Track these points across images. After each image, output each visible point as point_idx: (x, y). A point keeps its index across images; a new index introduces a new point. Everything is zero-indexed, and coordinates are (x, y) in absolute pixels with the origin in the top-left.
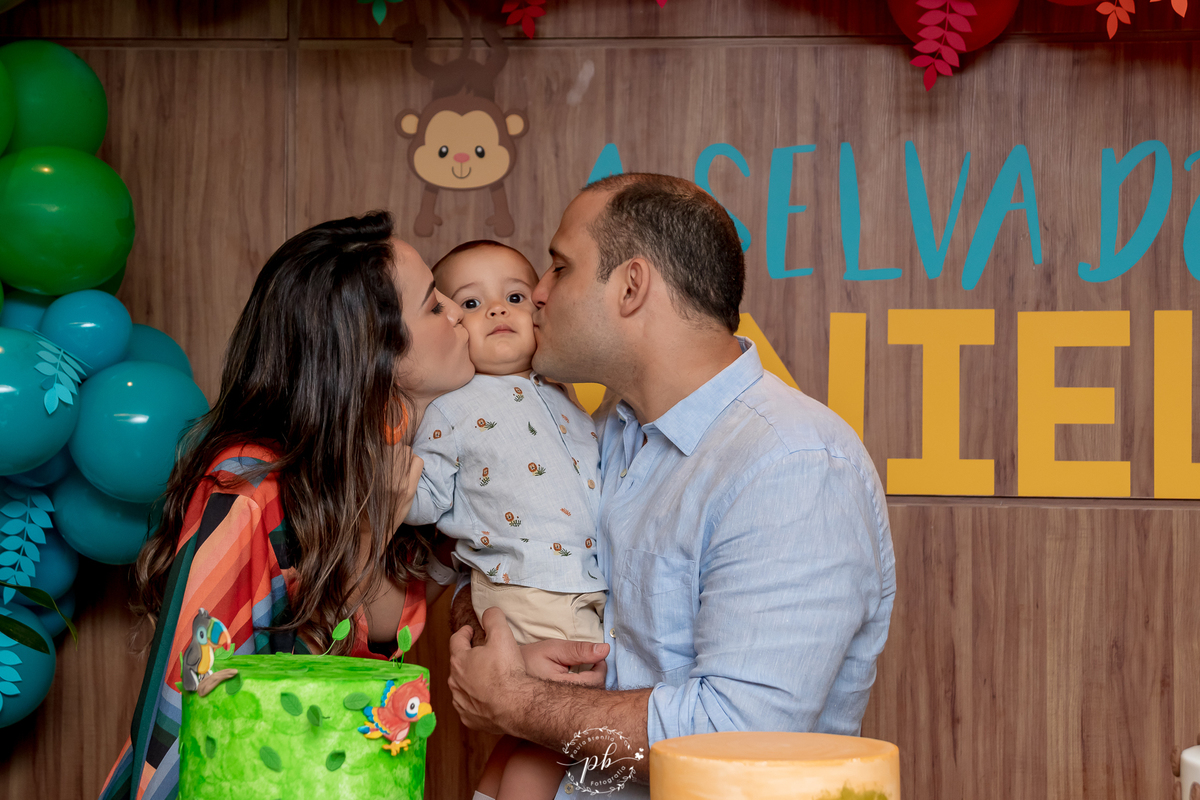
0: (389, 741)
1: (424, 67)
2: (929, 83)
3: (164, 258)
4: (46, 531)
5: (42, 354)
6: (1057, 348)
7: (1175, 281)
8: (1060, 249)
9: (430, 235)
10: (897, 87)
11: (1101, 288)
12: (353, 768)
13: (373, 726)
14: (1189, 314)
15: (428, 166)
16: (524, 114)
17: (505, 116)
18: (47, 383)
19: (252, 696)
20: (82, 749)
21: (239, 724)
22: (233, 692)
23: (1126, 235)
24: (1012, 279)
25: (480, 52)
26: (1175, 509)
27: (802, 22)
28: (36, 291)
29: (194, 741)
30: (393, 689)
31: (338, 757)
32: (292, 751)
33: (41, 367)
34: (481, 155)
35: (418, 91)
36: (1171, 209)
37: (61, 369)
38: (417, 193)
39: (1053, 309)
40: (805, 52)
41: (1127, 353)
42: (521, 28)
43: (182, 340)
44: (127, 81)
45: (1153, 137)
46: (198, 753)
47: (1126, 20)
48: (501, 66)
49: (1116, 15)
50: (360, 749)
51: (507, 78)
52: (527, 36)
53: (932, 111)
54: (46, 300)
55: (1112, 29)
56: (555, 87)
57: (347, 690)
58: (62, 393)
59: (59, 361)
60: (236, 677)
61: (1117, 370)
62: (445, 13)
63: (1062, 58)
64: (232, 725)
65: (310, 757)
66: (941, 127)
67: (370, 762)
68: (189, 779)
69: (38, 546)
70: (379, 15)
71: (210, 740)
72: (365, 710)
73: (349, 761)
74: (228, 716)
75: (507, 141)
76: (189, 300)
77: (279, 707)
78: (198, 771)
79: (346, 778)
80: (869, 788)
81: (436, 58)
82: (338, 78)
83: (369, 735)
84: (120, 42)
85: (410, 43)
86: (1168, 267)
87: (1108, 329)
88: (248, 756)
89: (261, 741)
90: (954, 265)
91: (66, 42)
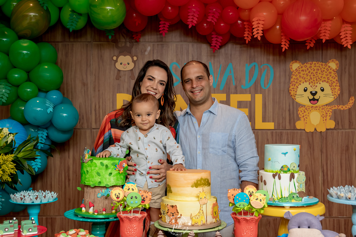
0: (120, 171)
1: (117, 47)
2: (214, 52)
3: (67, 84)
4: (46, 136)
5: (46, 102)
6: (237, 101)
7: (259, 89)
8: (238, 82)
9: (119, 79)
10: (208, 52)
11: (246, 90)
12: (113, 176)
13: (117, 168)
14: (261, 95)
15: (118, 66)
16: (137, 56)
17: (133, 57)
18: (48, 108)
19: (95, 163)
20: (52, 179)
21: (93, 168)
22: (91, 162)
23: (250, 80)
24: (229, 88)
25: (128, 44)
26: (259, 131)
27: (190, 39)
28: (44, 90)
29: (84, 171)
30: (120, 162)
31: (111, 174)
32: (102, 173)
33: (46, 104)
34: (129, 64)
35: (116, 52)
36: (258, 75)
37: (50, 105)
38: (116, 71)
39: (237, 94)
40: (190, 45)
41: (250, 102)
42: (136, 40)
43: (71, 100)
44: (59, 50)
45: (255, 62)
46: (85, 173)
47: (250, 40)
48: (132, 47)
49: (248, 40)
50: (115, 172)
51: (133, 49)
52: (138, 41)
53: (214, 56)
54: (47, 92)
55: (247, 42)
56: (143, 51)
57: (112, 162)
58: (50, 110)
59: (50, 103)
60: (92, 159)
61: (248, 105)
62: (121, 37)
63: (238, 46)
64: (91, 168)
65: (106, 174)
66: (216, 59)
67: (116, 174)
68: (83, 178)
69: (45, 139)
70: (110, 37)
71: (87, 171)
72: (116, 165)
73: (113, 174)
74: (91, 167)
75: (134, 61)
76: (72, 92)
77: (100, 165)
78: (85, 177)
79: (112, 177)
80: (206, 178)
81: (120, 45)
82: (101, 49)
83: (116, 170)
84: (58, 42)
85: (115, 42)
86: (258, 86)
87: (247, 97)
88: (94, 174)
89: (97, 171)
90: (218, 85)
91: (48, 42)
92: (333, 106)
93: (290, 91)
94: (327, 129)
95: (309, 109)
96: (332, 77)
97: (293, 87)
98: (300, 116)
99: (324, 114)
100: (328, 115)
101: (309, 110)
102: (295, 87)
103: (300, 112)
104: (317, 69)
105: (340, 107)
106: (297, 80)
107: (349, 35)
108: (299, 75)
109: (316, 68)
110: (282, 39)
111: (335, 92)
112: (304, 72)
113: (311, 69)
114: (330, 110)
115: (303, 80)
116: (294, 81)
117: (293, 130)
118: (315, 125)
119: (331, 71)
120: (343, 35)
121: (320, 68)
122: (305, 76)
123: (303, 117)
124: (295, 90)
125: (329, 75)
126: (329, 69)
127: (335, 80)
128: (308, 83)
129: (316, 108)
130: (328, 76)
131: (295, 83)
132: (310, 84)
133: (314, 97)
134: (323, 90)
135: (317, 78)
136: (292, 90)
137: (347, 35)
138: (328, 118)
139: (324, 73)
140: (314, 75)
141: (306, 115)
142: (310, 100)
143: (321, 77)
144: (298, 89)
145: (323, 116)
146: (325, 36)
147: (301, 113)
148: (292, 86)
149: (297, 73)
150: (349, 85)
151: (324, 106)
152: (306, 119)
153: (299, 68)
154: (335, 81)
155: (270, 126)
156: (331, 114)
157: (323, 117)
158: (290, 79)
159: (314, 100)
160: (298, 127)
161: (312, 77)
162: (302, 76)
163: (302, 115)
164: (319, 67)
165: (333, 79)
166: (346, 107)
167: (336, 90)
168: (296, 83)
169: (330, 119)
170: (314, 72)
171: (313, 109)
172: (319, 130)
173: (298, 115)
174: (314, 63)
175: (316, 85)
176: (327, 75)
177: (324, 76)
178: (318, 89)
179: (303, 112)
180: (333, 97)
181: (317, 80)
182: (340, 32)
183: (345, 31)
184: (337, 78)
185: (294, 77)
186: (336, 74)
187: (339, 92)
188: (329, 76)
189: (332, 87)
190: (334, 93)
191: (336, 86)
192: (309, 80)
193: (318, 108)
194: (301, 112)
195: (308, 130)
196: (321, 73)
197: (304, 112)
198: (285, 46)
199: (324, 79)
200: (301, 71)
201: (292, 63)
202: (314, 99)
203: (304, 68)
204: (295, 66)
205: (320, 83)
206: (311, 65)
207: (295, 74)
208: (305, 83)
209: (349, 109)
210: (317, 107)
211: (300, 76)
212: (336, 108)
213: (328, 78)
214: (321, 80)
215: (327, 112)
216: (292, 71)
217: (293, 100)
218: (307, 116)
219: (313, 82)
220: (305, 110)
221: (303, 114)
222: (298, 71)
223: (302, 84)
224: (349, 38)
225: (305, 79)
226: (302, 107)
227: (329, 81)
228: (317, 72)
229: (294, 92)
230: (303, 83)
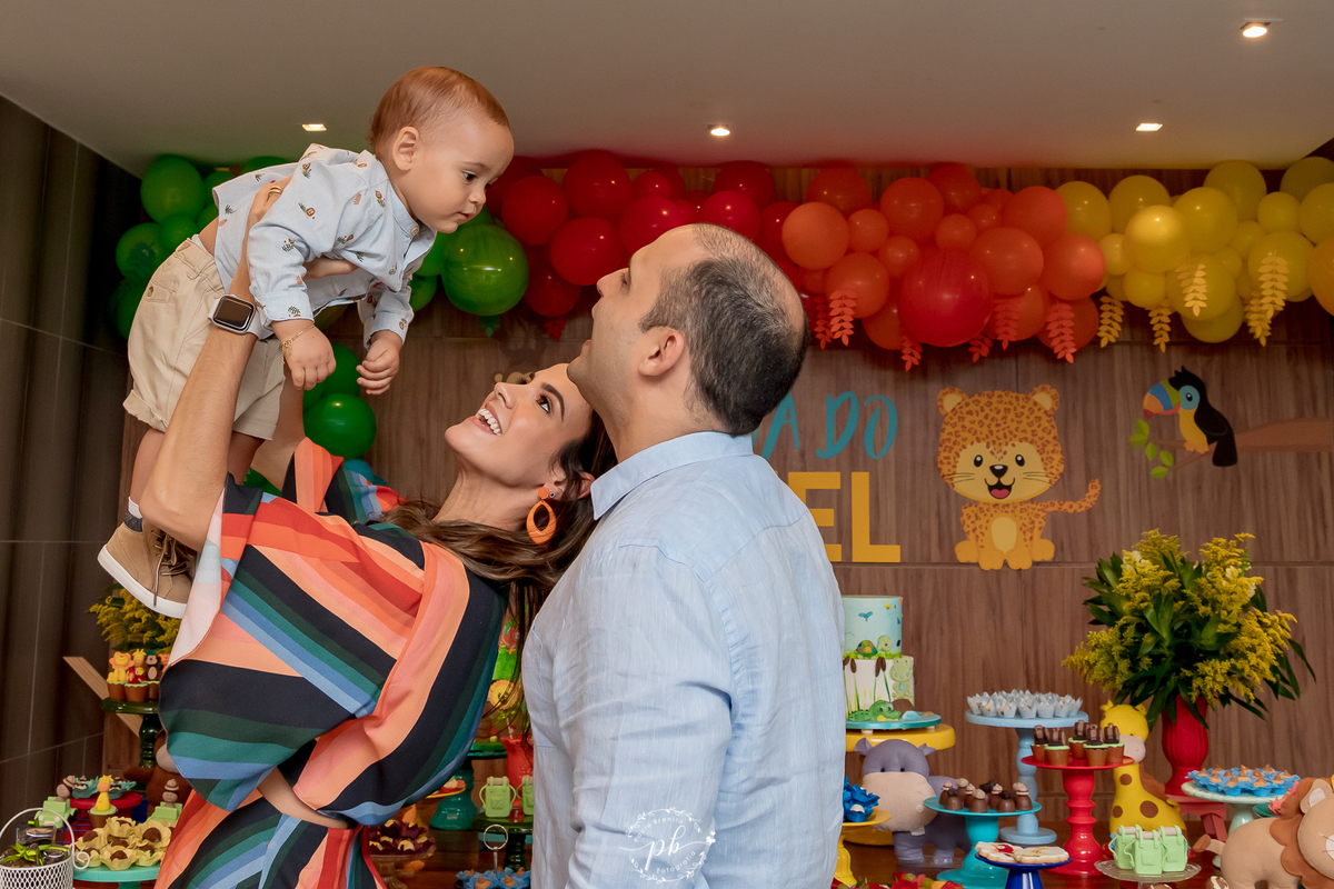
1: (506, 350)
6: (807, 489)
7: (861, 459)
8: (808, 442)
11: (827, 461)
14: (867, 474)
23: (838, 436)
24: (786, 458)
26: (861, 567)
36: (858, 424)
39: (805, 471)
41: (839, 492)
45: (849, 391)
49: (825, 339)
61: (835, 500)
85: (500, 339)
86: (857, 451)
87: (829, 480)
92: (1049, 503)
93: (939, 465)
94: (1035, 564)
95: (988, 510)
96: (1043, 430)
97: (946, 454)
98: (966, 529)
99: (1027, 522)
100: (1037, 525)
101: (989, 514)
102: (952, 455)
103: (964, 517)
104: (1005, 409)
105: (1066, 506)
106: (957, 436)
107: (1068, 332)
108: (961, 423)
109: (1001, 407)
110: (904, 341)
111: (1052, 467)
112: (974, 417)
113: (991, 410)
114: (1043, 514)
115: (972, 438)
116: (949, 440)
117: (950, 564)
118: (1005, 551)
119: (1041, 414)
120: (1054, 330)
121: (1012, 407)
122: (976, 426)
123: (974, 530)
124: (953, 463)
125: (1036, 424)
126: (1036, 409)
127: (1050, 438)
128: (984, 444)
129: (1007, 509)
130: (1033, 428)
131: (951, 444)
132: (988, 447)
133: (999, 481)
134: (1021, 463)
135: (1007, 431)
136: (945, 461)
137: (1063, 330)
138: (1037, 533)
139: (1023, 418)
140: (998, 425)
141: (981, 527)
142: (991, 488)
143: (1017, 429)
144: (959, 460)
145: (1024, 529)
146: (1006, 333)
147: (968, 522)
148: (945, 451)
149: (955, 419)
150: (1086, 451)
151: (1026, 502)
152: (980, 535)
153: (961, 408)
154: (1051, 440)
155: (891, 553)
156: (1043, 524)
157: (1024, 532)
158: (938, 435)
159: (999, 489)
160: (962, 557)
161: (994, 428)
162: (969, 426)
163: (972, 527)
164: (1010, 403)
165: (1045, 435)
166: (1079, 507)
167: (1055, 463)
168: (954, 443)
169: (1042, 537)
170: (999, 417)
171: (999, 511)
172: (1014, 565)
173: (960, 526)
174: (997, 393)
175: (1004, 448)
176: (1030, 424)
177: (1023, 426)
178: (1009, 461)
179: (973, 518)
180: (1047, 479)
181: (1005, 437)
182: (1047, 324)
183: (1057, 320)
184: (1054, 432)
185: (949, 429)
186: (1053, 423)
187: (1061, 468)
188: (1035, 427)
189: (1045, 456)
190: (1049, 470)
191: (1053, 452)
192: (987, 437)
193: (1011, 508)
194: (969, 518)
195: (986, 566)
196: (1016, 419)
197: (977, 518)
198: (911, 359)
199: (1024, 435)
200: (965, 415)
201: (944, 394)
202: (999, 486)
203: (973, 407)
204: (951, 401)
205: (1013, 445)
206: (990, 397)
207: (952, 422)
208: (976, 443)
209: (1089, 511)
210: (1008, 505)
211: (963, 426)
212: (1055, 508)
213: (1033, 431)
214: (1015, 436)
215: (1033, 518)
216: (943, 413)
217: (948, 488)
218: (983, 530)
219: (998, 442)
220: (979, 514)
221: (973, 522)
222: (958, 414)
223: (969, 446)
224: (1067, 337)
225: (975, 433)
226: (971, 505)
227: (1036, 438)
228: (1005, 418)
229: (950, 467)
230: (972, 443)
